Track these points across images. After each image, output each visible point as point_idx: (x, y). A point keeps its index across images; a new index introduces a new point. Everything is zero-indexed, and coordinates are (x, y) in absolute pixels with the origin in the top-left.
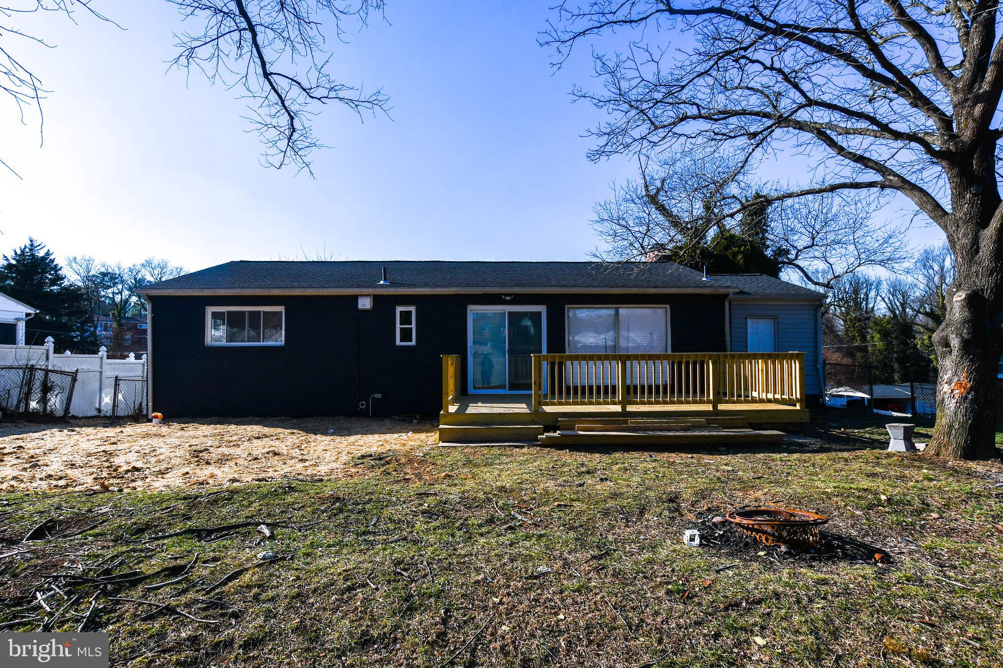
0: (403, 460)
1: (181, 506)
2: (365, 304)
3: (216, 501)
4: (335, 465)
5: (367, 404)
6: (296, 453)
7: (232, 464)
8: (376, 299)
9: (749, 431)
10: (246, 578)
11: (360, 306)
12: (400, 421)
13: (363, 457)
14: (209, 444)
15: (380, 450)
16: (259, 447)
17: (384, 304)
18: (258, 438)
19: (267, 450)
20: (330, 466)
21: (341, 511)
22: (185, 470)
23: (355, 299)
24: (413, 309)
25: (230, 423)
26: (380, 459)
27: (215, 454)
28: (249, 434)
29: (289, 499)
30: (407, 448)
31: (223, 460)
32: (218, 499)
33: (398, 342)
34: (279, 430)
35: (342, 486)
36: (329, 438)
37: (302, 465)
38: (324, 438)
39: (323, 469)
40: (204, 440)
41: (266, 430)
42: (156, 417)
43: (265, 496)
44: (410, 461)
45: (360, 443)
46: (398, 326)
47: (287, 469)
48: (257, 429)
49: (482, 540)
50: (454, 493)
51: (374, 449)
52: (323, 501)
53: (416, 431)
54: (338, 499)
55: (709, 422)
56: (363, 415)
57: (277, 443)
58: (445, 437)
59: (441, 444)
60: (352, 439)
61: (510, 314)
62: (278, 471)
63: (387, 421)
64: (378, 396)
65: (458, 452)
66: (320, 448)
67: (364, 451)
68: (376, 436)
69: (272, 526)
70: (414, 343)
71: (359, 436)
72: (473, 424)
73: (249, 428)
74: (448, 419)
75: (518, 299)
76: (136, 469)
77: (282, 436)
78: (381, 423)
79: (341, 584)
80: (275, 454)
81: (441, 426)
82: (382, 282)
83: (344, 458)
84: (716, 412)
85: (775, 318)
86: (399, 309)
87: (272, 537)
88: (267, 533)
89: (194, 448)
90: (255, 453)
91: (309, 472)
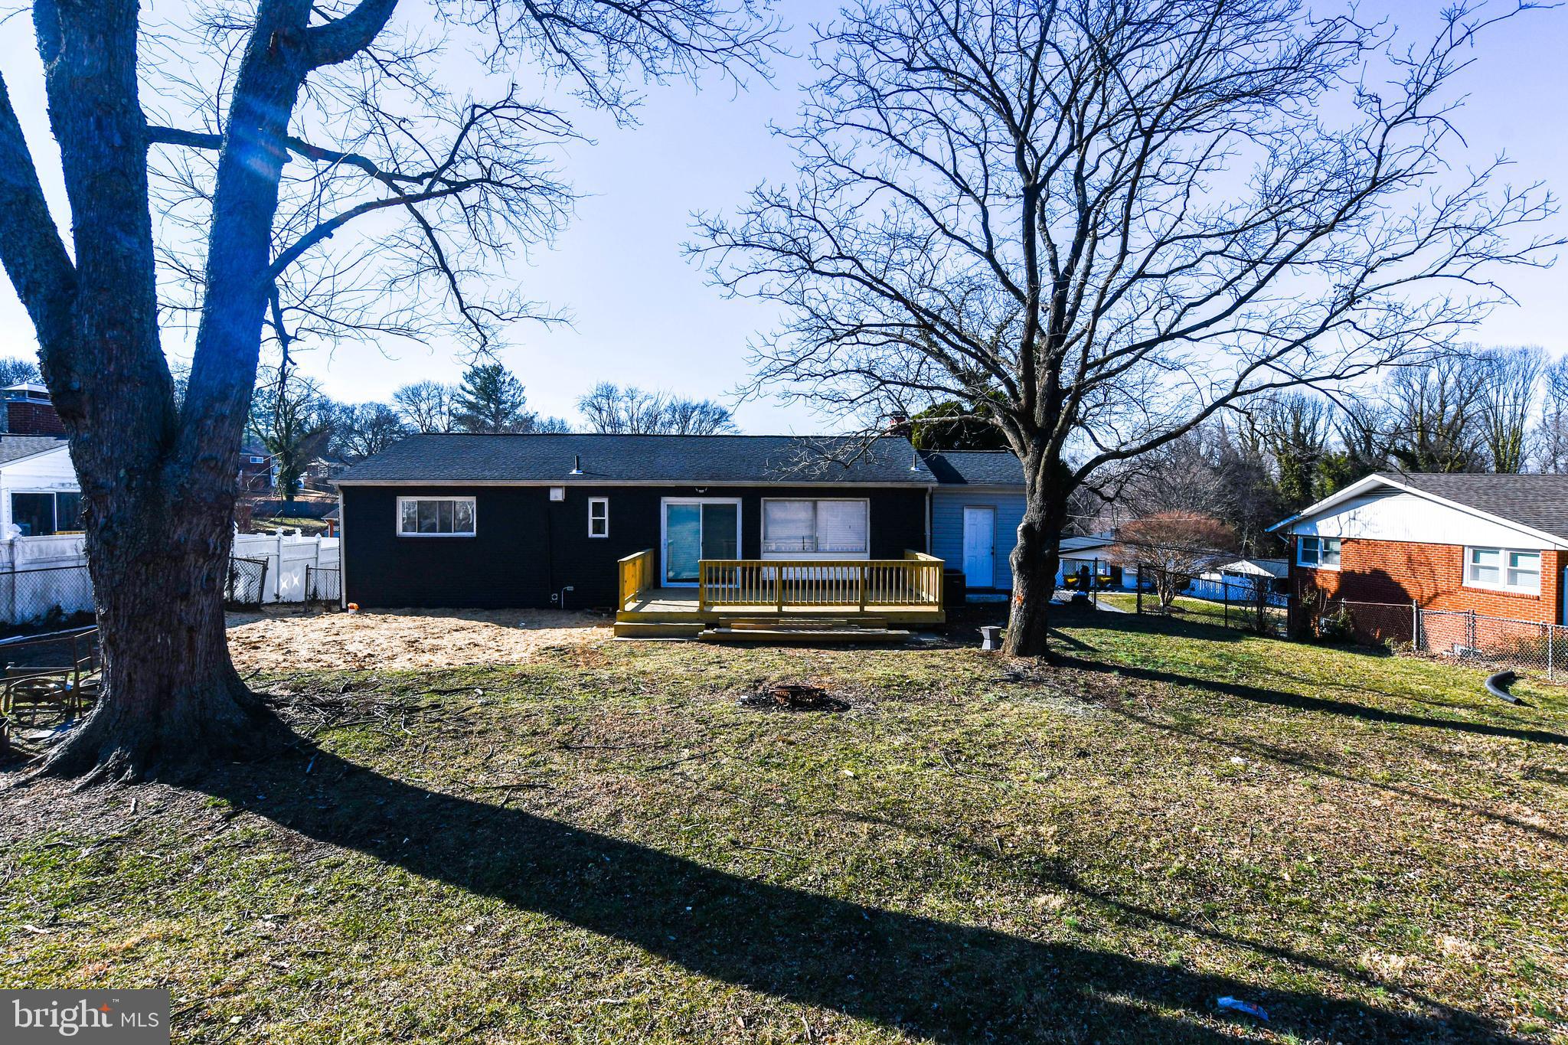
0: (579, 652)
1: (423, 678)
2: (557, 495)
3: (444, 676)
4: (524, 655)
5: (560, 597)
6: (492, 644)
7: (443, 652)
8: (569, 490)
9: (883, 631)
10: (474, 710)
11: (552, 498)
12: (591, 614)
13: (547, 648)
14: (416, 635)
15: (562, 643)
16: (461, 638)
17: (577, 496)
18: (457, 630)
19: (467, 642)
20: (521, 655)
21: (526, 683)
22: (409, 657)
23: (547, 489)
24: (605, 500)
25: (426, 615)
26: (561, 650)
27: (427, 644)
28: (449, 627)
29: (491, 675)
30: (585, 642)
31: (434, 649)
32: (443, 675)
33: (591, 534)
34: (474, 623)
35: (529, 668)
36: (520, 631)
37: (499, 654)
38: (516, 631)
39: (515, 657)
40: (411, 631)
41: (462, 623)
42: (352, 608)
43: (475, 674)
44: (584, 652)
45: (548, 636)
46: (591, 518)
47: (486, 657)
48: (452, 622)
49: (611, 699)
50: (605, 674)
51: (555, 643)
52: (515, 676)
53: (599, 626)
54: (524, 676)
55: (849, 623)
56: (555, 607)
57: (474, 635)
58: (621, 632)
59: (616, 638)
60: (542, 632)
61: (705, 506)
62: (481, 658)
63: (578, 615)
64: (570, 588)
65: (627, 645)
66: (512, 641)
67: (549, 643)
68: (563, 630)
69: (484, 690)
70: (606, 535)
71: (548, 630)
72: (645, 621)
73: (446, 620)
74: (624, 617)
75: (712, 492)
76: (370, 655)
77: (477, 629)
78: (571, 616)
79: (524, 714)
80: (476, 645)
81: (617, 623)
82: (574, 472)
83: (532, 649)
84: (862, 613)
85: (994, 508)
86: (592, 501)
87: (484, 695)
88: (481, 693)
89: (407, 639)
90: (458, 644)
91: (504, 659)
